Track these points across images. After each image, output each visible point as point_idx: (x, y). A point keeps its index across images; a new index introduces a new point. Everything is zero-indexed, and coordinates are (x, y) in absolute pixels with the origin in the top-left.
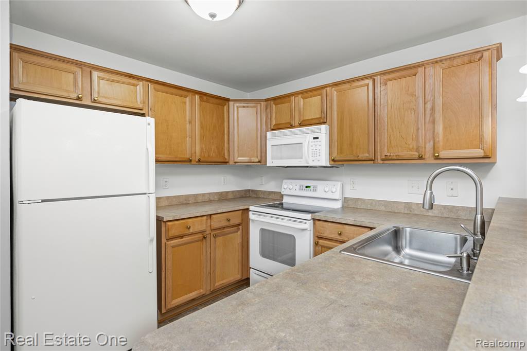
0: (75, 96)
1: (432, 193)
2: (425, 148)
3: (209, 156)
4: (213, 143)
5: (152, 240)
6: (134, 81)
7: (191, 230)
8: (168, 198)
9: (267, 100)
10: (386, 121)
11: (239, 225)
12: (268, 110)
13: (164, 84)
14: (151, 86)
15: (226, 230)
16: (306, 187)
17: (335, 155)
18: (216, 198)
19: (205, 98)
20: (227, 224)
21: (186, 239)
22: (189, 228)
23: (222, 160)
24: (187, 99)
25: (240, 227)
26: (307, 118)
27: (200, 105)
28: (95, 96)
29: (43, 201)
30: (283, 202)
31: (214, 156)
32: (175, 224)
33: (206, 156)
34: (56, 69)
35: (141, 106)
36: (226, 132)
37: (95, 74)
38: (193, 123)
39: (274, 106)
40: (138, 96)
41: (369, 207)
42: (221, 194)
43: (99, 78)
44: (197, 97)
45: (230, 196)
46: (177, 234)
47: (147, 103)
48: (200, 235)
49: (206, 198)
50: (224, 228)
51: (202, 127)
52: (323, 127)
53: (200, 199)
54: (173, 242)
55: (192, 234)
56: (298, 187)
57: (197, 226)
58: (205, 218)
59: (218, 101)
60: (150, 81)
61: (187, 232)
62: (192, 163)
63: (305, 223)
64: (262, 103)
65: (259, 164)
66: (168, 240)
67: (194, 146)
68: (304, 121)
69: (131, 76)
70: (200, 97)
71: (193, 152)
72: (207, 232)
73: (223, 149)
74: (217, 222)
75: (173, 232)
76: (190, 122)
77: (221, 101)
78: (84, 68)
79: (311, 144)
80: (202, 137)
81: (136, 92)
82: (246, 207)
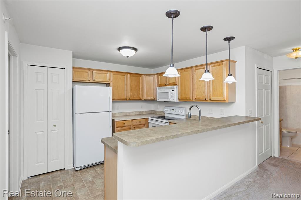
0: (88, 80)
1: (190, 113)
2: (207, 96)
3: (134, 97)
4: (135, 92)
5: (111, 127)
6: (106, 72)
7: (125, 125)
8: (119, 113)
9: (157, 74)
10: (195, 85)
11: (145, 124)
12: (158, 78)
13: (116, 72)
14: (112, 73)
15: (139, 126)
16: (173, 110)
17: (180, 97)
18: (138, 114)
19: (132, 75)
20: (139, 123)
21: (123, 128)
22: (124, 124)
23: (139, 99)
24: (125, 76)
25: (145, 125)
26: (170, 82)
27: (130, 78)
28: (94, 79)
29: (81, 113)
30: (165, 116)
31: (136, 97)
32: (119, 123)
33: (133, 97)
34: (82, 72)
35: (108, 81)
36: (141, 87)
37: (94, 72)
38: (127, 85)
39: (160, 76)
40: (108, 77)
41: (195, 119)
42: (140, 112)
43: (95, 73)
44: (129, 75)
45: (144, 113)
46: (120, 126)
47: (110, 79)
48: (129, 127)
49: (134, 114)
50: (138, 125)
51: (131, 86)
52: (175, 86)
53: (131, 114)
54: (119, 129)
55: (125, 126)
56: (170, 110)
57: (127, 124)
58: (130, 121)
59: (137, 75)
60: (111, 71)
61: (124, 125)
62: (127, 100)
63: (166, 124)
64: (155, 75)
65: (154, 100)
66: (117, 127)
67: (127, 94)
68: (170, 83)
69: (105, 71)
70: (130, 75)
71: (127, 96)
72: (131, 126)
73: (140, 94)
74: (135, 123)
75: (119, 125)
76: (126, 85)
77: (139, 75)
78: (91, 70)
79: (171, 93)
80: (131, 90)
81: (107, 76)
82: (148, 117)
